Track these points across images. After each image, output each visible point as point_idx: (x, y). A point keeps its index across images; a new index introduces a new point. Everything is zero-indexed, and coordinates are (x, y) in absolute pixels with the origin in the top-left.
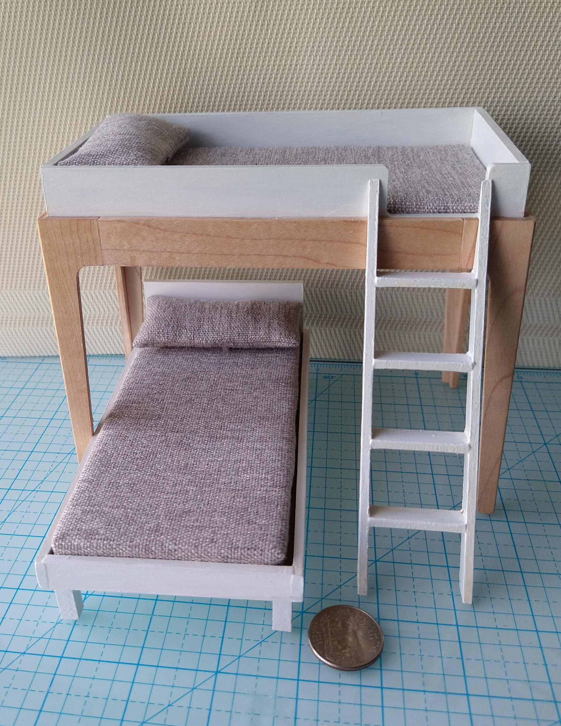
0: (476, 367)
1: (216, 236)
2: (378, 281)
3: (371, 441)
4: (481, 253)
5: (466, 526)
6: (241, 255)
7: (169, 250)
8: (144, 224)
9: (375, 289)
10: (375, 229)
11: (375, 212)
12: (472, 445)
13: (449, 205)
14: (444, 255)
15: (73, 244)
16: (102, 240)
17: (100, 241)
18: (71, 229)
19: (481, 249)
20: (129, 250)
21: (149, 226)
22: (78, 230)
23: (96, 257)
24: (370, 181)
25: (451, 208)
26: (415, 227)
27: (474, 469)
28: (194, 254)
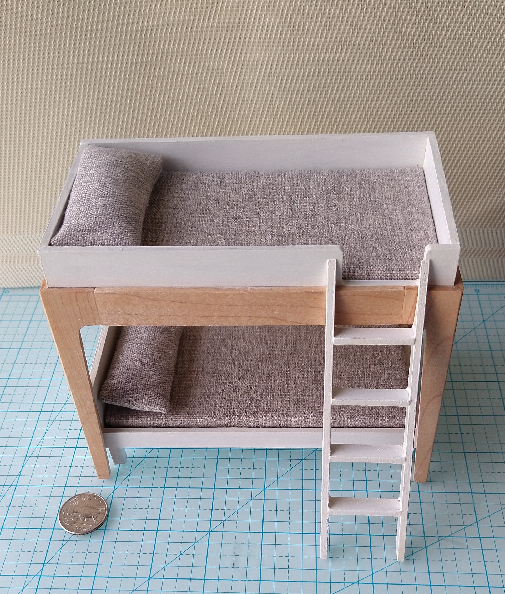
0: (412, 403)
1: (198, 303)
2: (335, 340)
3: (330, 457)
4: (419, 318)
5: (401, 512)
6: (220, 317)
7: (158, 314)
8: (135, 296)
9: (332, 346)
10: (333, 300)
11: (333, 285)
12: (407, 458)
13: (394, 272)
14: (389, 315)
15: (74, 310)
16: (98, 308)
17: (97, 307)
18: (70, 299)
19: (419, 315)
20: (123, 314)
21: (138, 296)
22: (77, 300)
23: (94, 319)
24: (328, 261)
25: (395, 275)
26: (365, 296)
27: (408, 474)
28: (179, 316)
